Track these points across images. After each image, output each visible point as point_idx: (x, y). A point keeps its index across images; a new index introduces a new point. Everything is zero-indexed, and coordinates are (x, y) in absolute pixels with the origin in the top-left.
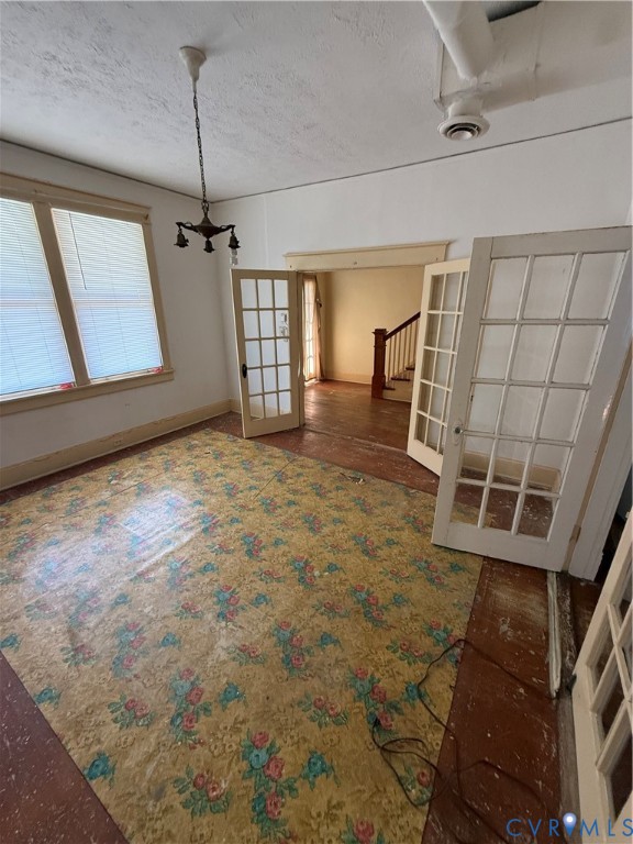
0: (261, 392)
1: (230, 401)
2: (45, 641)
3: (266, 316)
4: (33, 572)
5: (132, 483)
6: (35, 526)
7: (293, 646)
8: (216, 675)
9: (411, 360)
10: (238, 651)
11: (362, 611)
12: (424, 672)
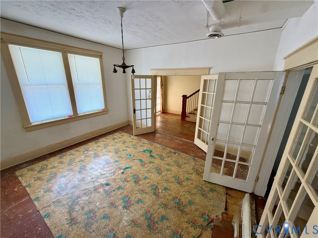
0: (140, 118)
1: (129, 121)
2: (61, 216)
3: (143, 91)
4: (55, 188)
5: (92, 153)
6: (56, 169)
7: (151, 220)
8: (123, 231)
9: (196, 106)
10: (131, 222)
11: (177, 207)
12: (200, 232)
